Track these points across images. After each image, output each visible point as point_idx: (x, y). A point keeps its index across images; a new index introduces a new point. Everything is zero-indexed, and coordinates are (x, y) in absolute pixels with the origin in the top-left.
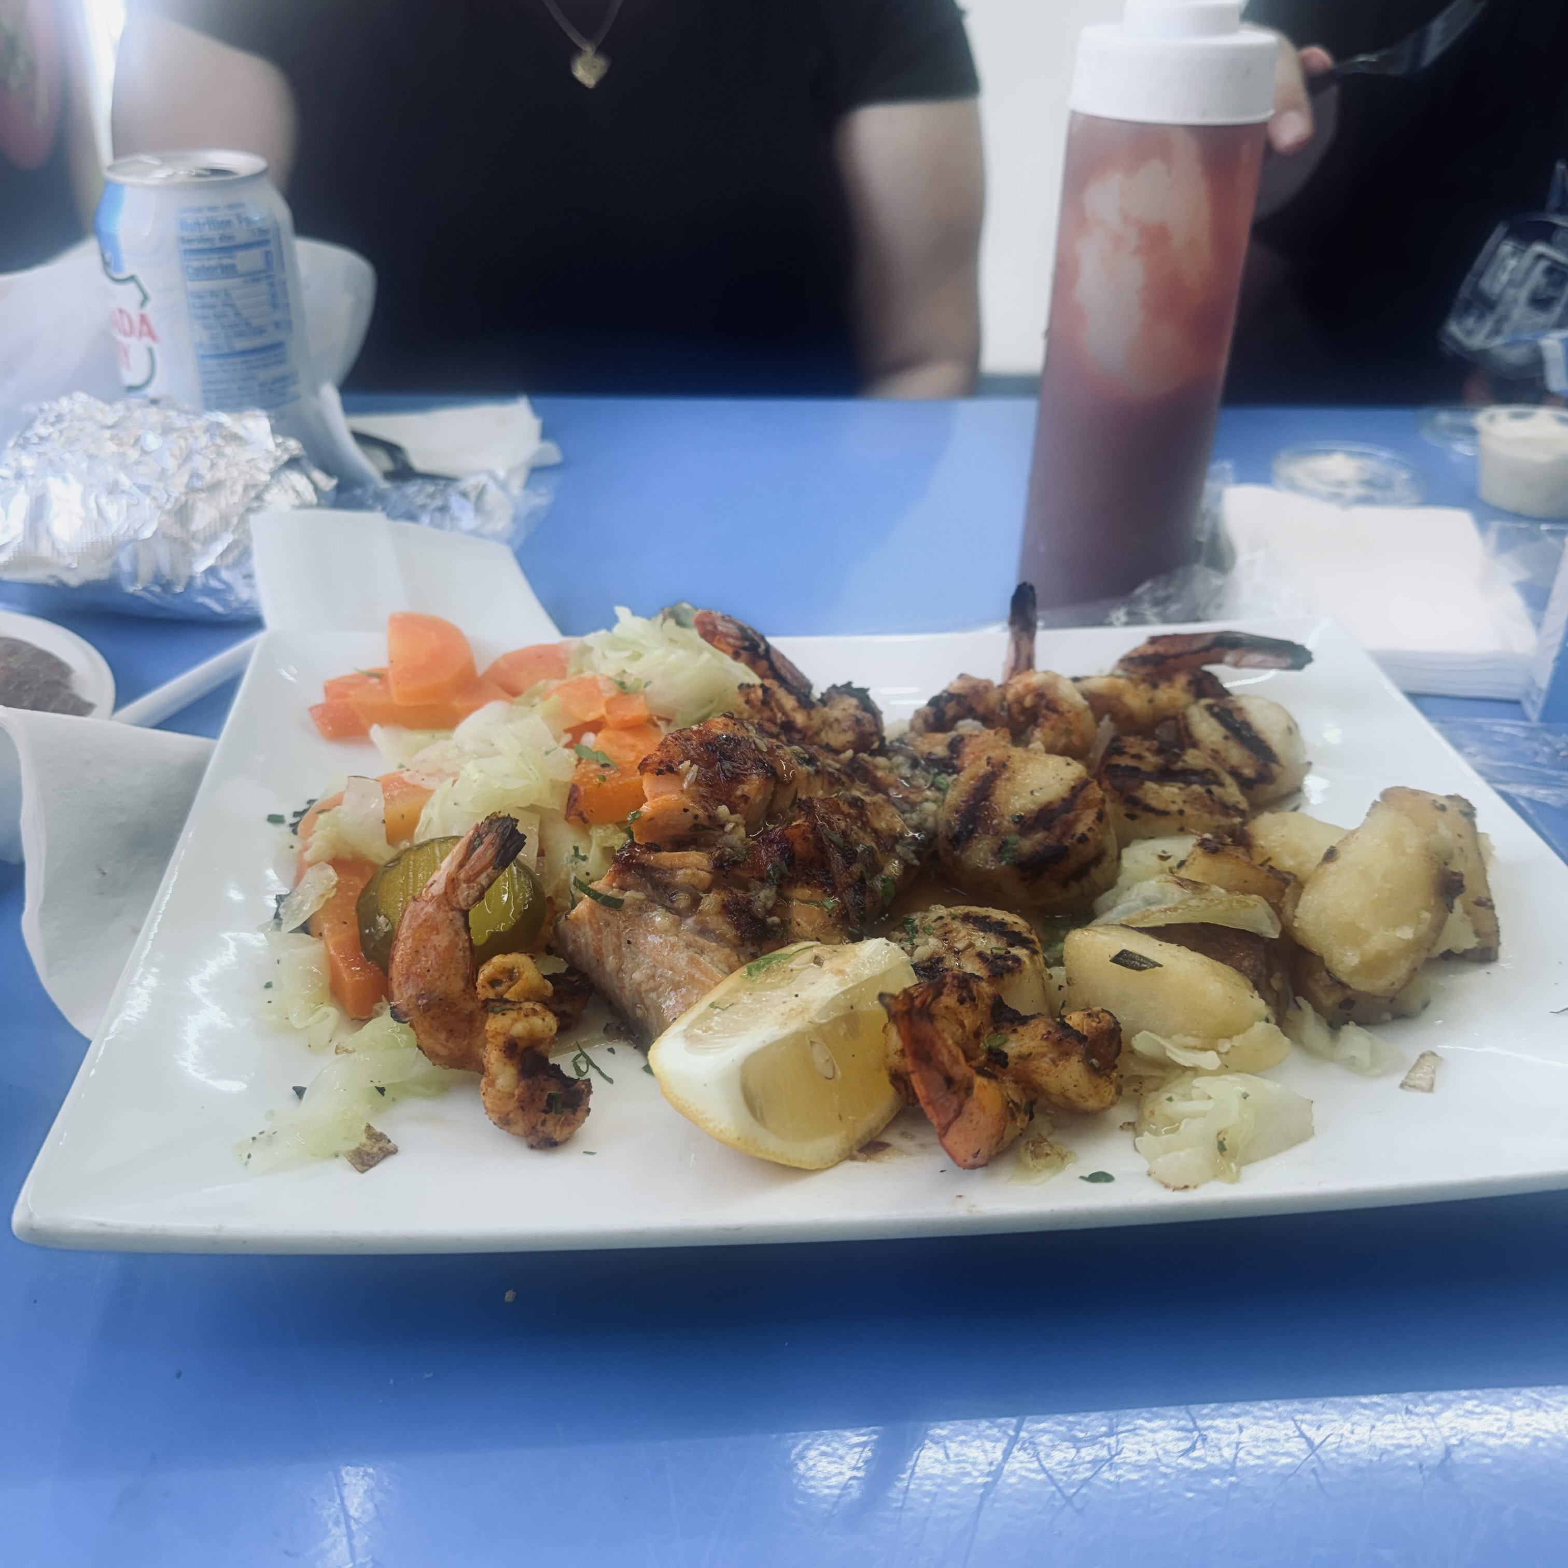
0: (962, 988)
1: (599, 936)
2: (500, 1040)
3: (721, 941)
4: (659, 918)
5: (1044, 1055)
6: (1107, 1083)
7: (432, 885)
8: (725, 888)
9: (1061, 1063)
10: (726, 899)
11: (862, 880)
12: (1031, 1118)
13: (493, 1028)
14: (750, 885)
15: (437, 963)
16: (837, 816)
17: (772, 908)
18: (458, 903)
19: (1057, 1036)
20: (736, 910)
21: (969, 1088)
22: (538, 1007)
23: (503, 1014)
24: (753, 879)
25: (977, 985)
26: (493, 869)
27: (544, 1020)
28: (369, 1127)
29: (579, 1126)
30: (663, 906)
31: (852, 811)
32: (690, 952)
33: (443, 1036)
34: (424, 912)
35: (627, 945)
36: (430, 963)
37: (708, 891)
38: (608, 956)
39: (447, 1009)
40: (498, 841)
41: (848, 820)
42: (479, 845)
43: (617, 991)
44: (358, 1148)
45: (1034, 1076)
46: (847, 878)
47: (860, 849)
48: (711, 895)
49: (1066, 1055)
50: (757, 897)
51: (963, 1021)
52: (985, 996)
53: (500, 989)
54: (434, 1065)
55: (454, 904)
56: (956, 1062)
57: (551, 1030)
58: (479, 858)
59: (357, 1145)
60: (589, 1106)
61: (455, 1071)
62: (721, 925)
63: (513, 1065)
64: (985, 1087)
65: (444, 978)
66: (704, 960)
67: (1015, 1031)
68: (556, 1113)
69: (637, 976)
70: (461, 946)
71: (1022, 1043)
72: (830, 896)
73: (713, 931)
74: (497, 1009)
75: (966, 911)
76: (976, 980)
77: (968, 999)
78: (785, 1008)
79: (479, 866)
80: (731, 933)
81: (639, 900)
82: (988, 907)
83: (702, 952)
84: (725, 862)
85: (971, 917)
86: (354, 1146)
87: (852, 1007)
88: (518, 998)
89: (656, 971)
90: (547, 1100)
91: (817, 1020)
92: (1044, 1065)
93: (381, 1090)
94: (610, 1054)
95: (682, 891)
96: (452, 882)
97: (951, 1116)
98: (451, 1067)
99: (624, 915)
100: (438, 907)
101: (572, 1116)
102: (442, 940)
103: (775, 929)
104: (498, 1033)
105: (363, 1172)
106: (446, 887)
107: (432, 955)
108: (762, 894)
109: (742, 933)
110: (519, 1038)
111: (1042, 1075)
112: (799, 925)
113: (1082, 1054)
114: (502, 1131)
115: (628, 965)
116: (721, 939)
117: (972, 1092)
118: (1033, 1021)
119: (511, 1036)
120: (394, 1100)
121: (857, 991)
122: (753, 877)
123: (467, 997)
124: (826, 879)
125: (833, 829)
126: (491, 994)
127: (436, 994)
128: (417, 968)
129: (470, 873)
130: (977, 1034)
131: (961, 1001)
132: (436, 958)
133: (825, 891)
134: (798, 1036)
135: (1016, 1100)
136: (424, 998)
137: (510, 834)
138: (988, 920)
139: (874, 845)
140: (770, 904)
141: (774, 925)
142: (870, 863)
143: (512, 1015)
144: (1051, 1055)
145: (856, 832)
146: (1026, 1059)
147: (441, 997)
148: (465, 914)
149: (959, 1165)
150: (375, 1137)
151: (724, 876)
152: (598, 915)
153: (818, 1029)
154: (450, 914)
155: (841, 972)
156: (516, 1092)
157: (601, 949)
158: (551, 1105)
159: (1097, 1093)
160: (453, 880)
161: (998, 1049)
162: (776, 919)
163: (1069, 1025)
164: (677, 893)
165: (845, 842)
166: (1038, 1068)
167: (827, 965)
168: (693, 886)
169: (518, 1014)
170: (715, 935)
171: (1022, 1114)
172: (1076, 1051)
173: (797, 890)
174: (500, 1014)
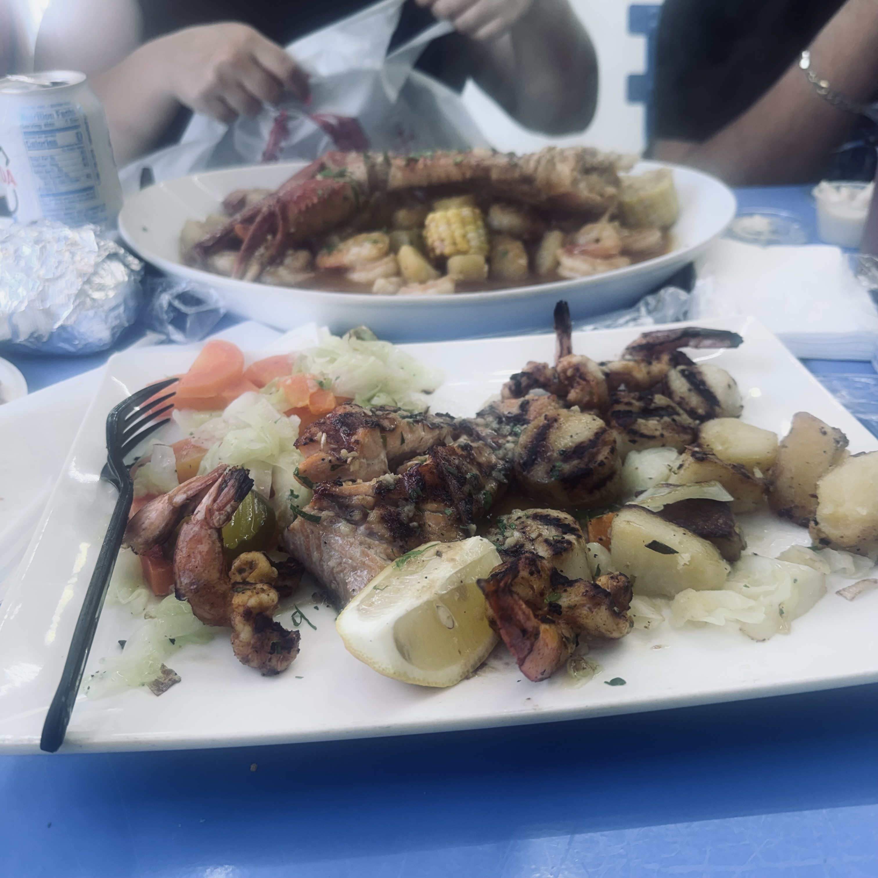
0: (531, 565)
1: (308, 540)
2: (241, 610)
3: (381, 540)
4: (343, 526)
5: (583, 605)
6: (624, 621)
7: (197, 513)
8: (383, 506)
9: (595, 610)
10: (383, 513)
11: (470, 495)
12: (577, 644)
13: (236, 602)
14: (399, 503)
15: (202, 562)
16: (454, 457)
17: (413, 517)
18: (214, 524)
19: (592, 593)
20: (389, 520)
21: (536, 634)
22: (265, 587)
23: (243, 593)
24: (401, 500)
25: (541, 562)
26: (234, 502)
27: (268, 595)
28: (163, 666)
29: (293, 661)
30: (346, 519)
31: (463, 453)
32: (362, 548)
33: (207, 608)
34: (193, 531)
35: (324, 545)
36: (197, 562)
37: (372, 509)
38: (314, 552)
39: (209, 590)
40: (237, 484)
41: (461, 459)
42: (225, 487)
43: (320, 573)
44: (156, 680)
45: (579, 619)
46: (461, 495)
47: (468, 476)
48: (374, 511)
49: (598, 605)
50: (403, 511)
51: (533, 586)
52: (546, 569)
53: (244, 575)
54: (204, 624)
55: (211, 525)
56: (528, 619)
57: (273, 601)
58: (225, 495)
59: (156, 678)
60: (299, 648)
61: (216, 627)
62: (381, 530)
63: (250, 625)
64: (547, 630)
65: (206, 572)
66: (371, 552)
67: (565, 591)
68: (278, 653)
69: (331, 563)
70: (217, 551)
71: (569, 598)
72: (449, 507)
73: (376, 533)
74: (239, 590)
75: (534, 512)
76: (540, 559)
77: (535, 572)
78: (419, 586)
79: (225, 500)
80: (387, 534)
81: (331, 516)
82: (548, 508)
83: (369, 548)
84: (382, 490)
85: (538, 516)
86: (153, 678)
87: (462, 582)
88: (255, 580)
89: (342, 560)
90: (271, 647)
91: (439, 592)
92: (585, 612)
93: (173, 641)
94: (316, 610)
95: (357, 509)
96: (210, 511)
97: (526, 652)
98: (214, 625)
99: (322, 526)
100: (201, 527)
101: (288, 655)
102: (204, 548)
103: (415, 530)
104: (240, 605)
105: (158, 695)
106: (206, 514)
107: (199, 557)
108: (406, 509)
109: (394, 534)
110: (252, 608)
111: (583, 619)
112: (430, 526)
113: (608, 605)
114: (245, 665)
115: (326, 556)
116: (381, 538)
117: (538, 637)
118: (576, 584)
119: (248, 607)
120: (180, 647)
121: (464, 571)
122: (400, 498)
123: (222, 582)
124: (447, 497)
125: (450, 465)
126: (238, 578)
127: (202, 581)
128: (190, 566)
129: (220, 505)
130: (542, 594)
131: (532, 574)
132: (201, 559)
133: (446, 504)
134: (429, 603)
135: (567, 635)
136: (195, 585)
137: (244, 480)
138: (549, 518)
139: (478, 473)
140: (411, 514)
141: (414, 527)
142: (475, 484)
143: (249, 593)
144: (588, 606)
145: (466, 466)
146: (573, 609)
147: (205, 583)
148: (219, 531)
149: (532, 681)
150: (167, 672)
151: (382, 499)
152: (306, 526)
153: (441, 598)
154: (209, 531)
155: (453, 560)
156: (252, 642)
157: (309, 548)
158: (274, 649)
159: (618, 628)
160: (210, 510)
161: (555, 603)
162: (415, 524)
163: (599, 586)
164: (354, 510)
165: (458, 472)
166: (580, 614)
167: (444, 556)
168: (363, 505)
169: (252, 592)
170: (379, 536)
171: (572, 644)
172: (604, 603)
173: (428, 505)
174: (241, 593)
